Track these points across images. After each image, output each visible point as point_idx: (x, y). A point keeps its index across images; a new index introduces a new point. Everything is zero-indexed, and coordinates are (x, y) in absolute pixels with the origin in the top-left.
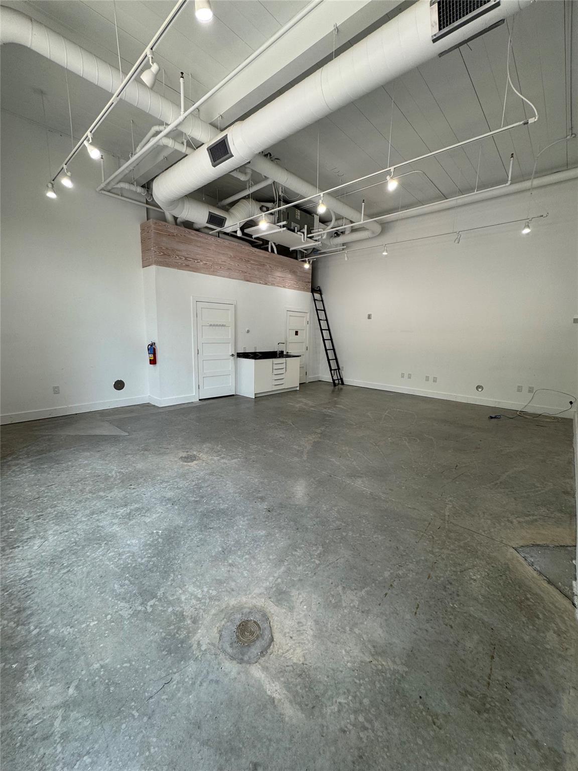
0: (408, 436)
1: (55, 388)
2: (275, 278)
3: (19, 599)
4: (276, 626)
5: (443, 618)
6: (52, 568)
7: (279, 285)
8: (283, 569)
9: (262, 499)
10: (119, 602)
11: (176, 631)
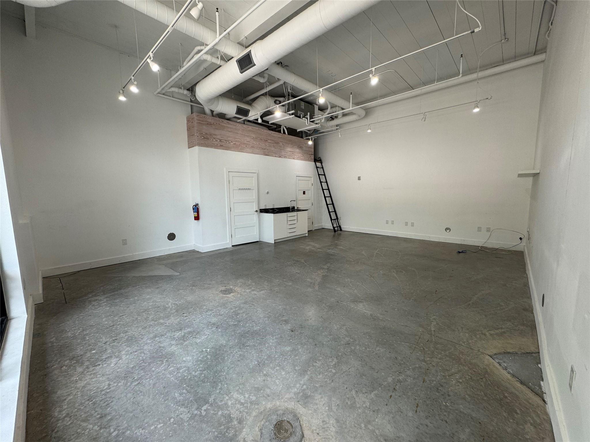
0: (395, 269)
1: (123, 240)
2: (287, 153)
3: (101, 407)
4: (305, 425)
5: (438, 414)
6: (126, 381)
7: (290, 157)
8: (307, 377)
9: (286, 322)
10: (179, 408)
11: (225, 430)
